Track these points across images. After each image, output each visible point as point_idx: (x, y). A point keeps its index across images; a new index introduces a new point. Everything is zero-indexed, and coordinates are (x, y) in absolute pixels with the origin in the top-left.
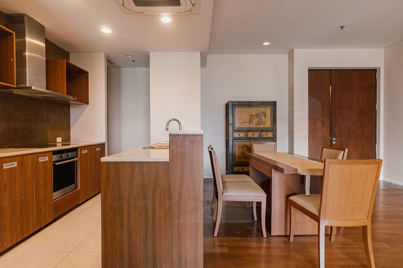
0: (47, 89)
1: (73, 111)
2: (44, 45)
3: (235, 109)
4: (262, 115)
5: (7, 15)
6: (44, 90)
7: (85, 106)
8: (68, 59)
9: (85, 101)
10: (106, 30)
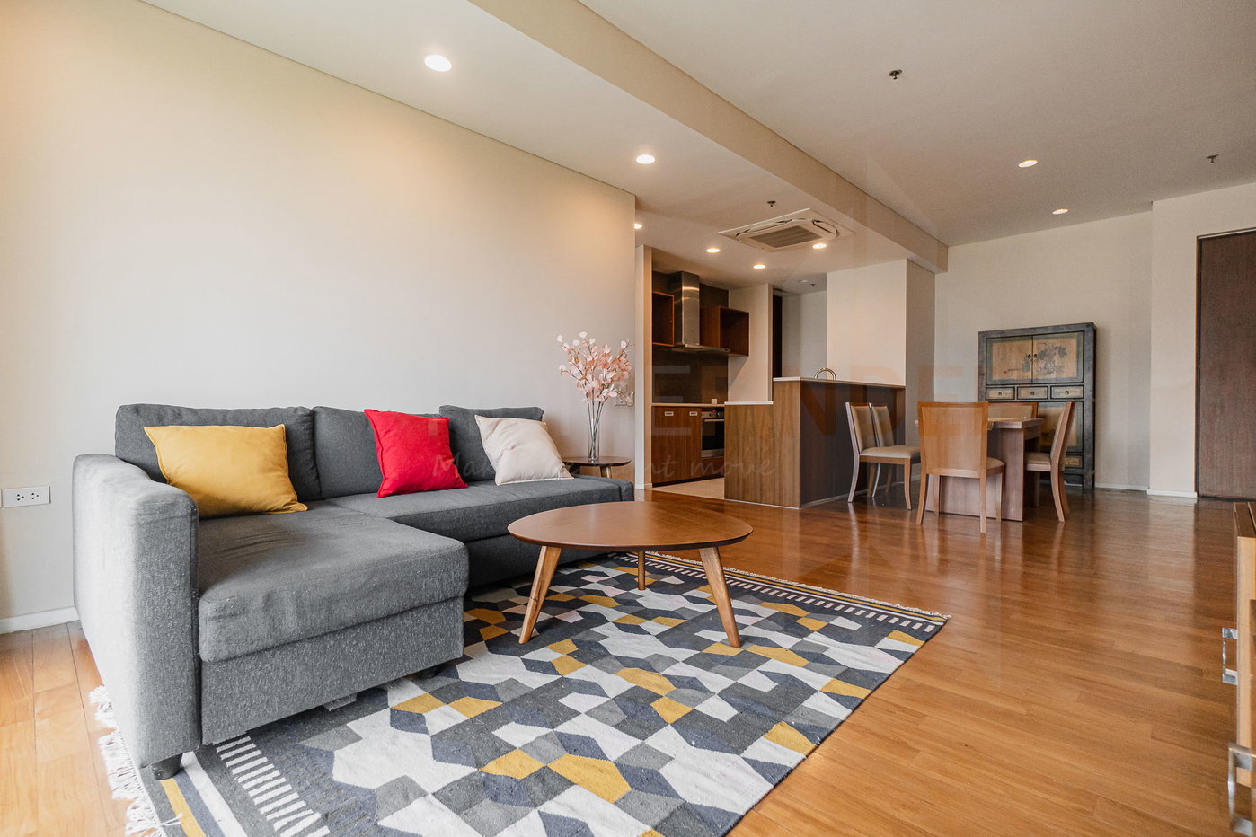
0: (701, 344)
1: (731, 365)
2: (698, 289)
3: (991, 346)
4: (1055, 354)
5: (668, 275)
6: (697, 346)
7: (743, 358)
8: (726, 303)
9: (744, 352)
10: (759, 267)
